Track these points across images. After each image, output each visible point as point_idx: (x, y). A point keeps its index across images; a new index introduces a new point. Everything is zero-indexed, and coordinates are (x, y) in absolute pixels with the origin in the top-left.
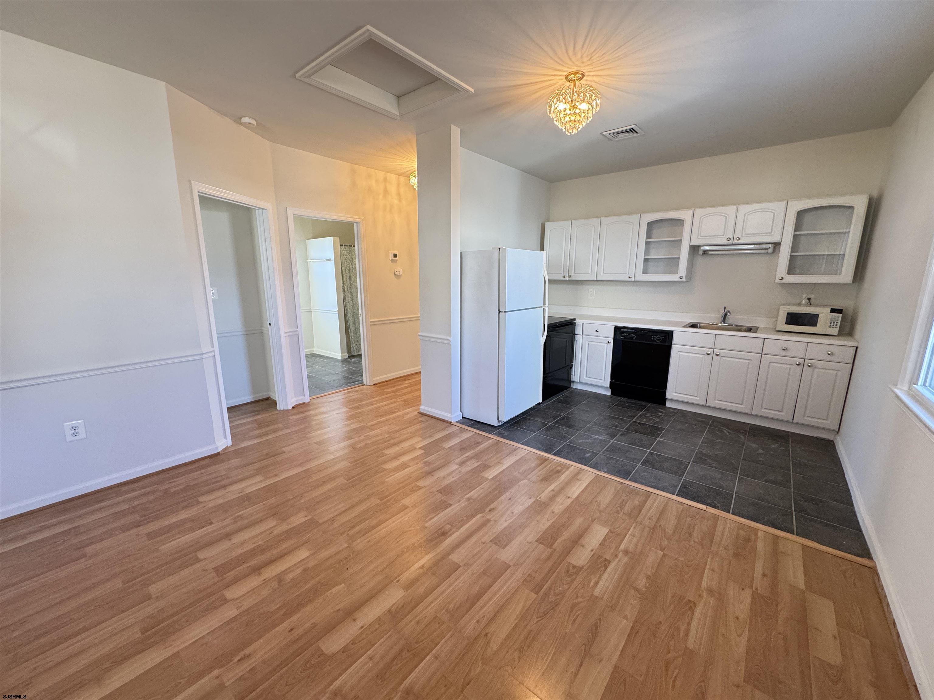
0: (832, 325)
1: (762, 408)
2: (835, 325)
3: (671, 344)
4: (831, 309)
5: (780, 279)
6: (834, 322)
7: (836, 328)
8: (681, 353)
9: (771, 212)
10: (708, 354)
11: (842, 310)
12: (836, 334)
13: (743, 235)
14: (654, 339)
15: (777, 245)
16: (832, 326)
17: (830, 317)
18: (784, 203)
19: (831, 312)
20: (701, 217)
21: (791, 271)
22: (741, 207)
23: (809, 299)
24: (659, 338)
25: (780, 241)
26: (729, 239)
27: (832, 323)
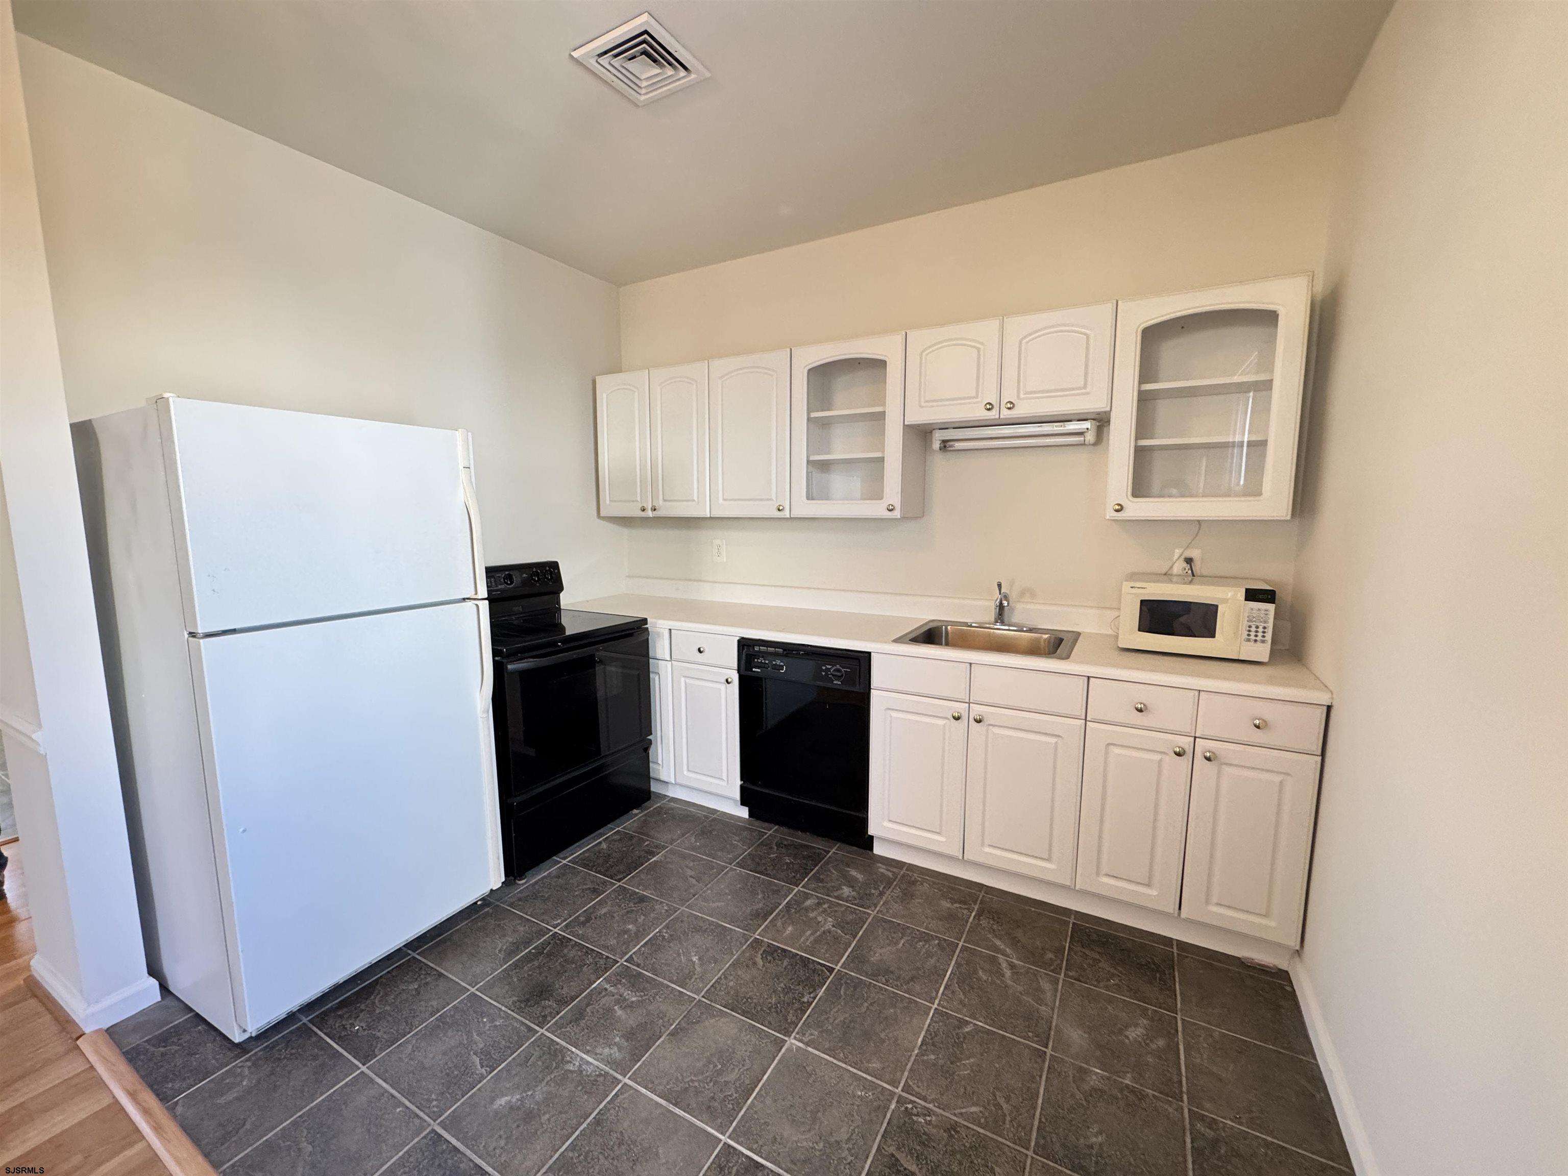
0: (1253, 634)
1: (1098, 874)
2: (1260, 634)
3: (870, 689)
4: (1247, 590)
5: (1117, 511)
6: (1257, 627)
7: (1263, 642)
8: (894, 714)
9: (1081, 333)
10: (957, 719)
11: (1273, 593)
12: (1266, 660)
13: (1022, 396)
14: (827, 675)
15: (1102, 421)
16: (1253, 637)
17: (1246, 614)
18: (1109, 307)
19: (1246, 599)
20: (923, 351)
21: (1140, 488)
22: (1012, 323)
23: (1189, 561)
24: (838, 670)
25: (1108, 409)
26: (990, 407)
27: (1253, 629)
